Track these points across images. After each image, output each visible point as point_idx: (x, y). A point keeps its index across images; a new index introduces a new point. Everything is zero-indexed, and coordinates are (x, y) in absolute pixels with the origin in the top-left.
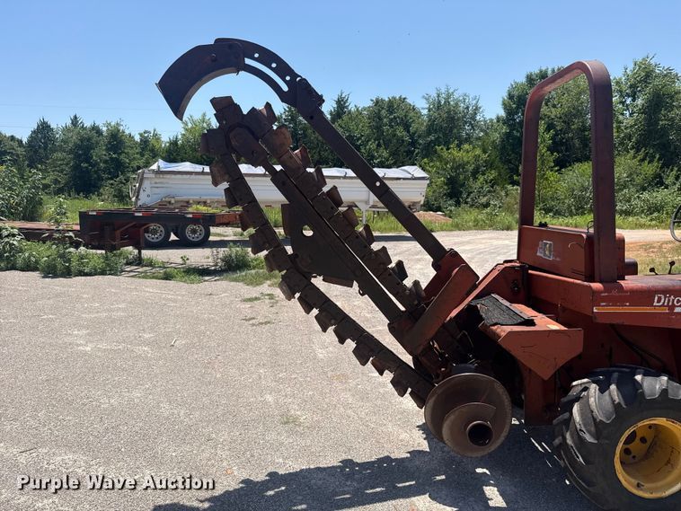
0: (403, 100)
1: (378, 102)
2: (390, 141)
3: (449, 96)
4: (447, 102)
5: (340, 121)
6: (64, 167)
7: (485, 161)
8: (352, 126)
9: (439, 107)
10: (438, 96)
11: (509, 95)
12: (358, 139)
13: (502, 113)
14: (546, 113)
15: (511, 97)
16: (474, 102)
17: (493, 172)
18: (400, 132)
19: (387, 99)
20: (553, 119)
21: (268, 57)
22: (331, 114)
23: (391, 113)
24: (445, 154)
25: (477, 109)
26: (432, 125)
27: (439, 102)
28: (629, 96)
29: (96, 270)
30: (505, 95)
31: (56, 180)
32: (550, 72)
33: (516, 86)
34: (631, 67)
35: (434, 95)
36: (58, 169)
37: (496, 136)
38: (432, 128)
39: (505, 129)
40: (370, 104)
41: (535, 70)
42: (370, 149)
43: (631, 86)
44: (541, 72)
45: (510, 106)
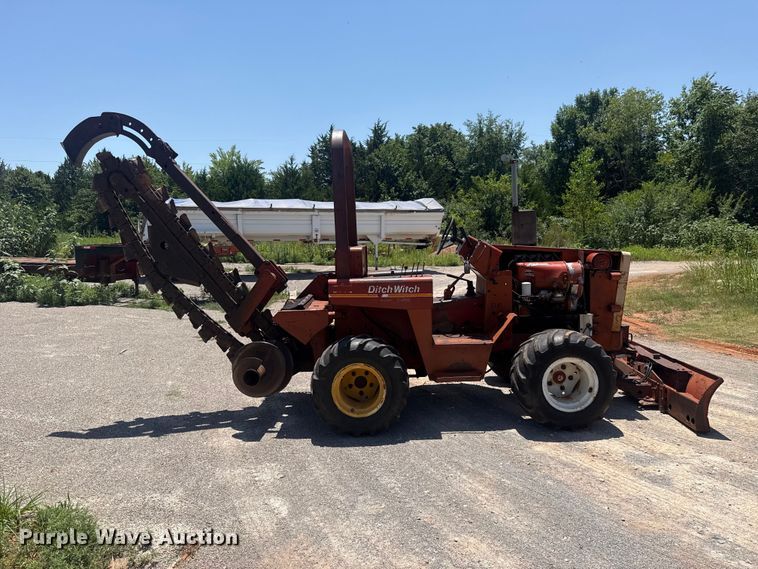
0: (448, 127)
1: (421, 130)
2: (431, 171)
3: (492, 122)
4: (489, 129)
5: (376, 151)
6: (88, 204)
7: (526, 192)
8: (389, 156)
9: (481, 134)
10: (480, 123)
11: (558, 119)
12: (396, 170)
13: (551, 139)
14: (595, 138)
15: (559, 121)
16: (517, 128)
17: (533, 203)
18: (443, 161)
19: (430, 127)
20: (603, 145)
21: (138, 125)
22: (367, 144)
23: (435, 141)
24: (481, 184)
25: (520, 136)
26: (474, 153)
27: (481, 129)
28: (688, 119)
29: (88, 300)
30: (553, 119)
31: (80, 217)
32: (601, 94)
33: (565, 110)
34: (690, 86)
35: (475, 121)
36: (82, 206)
37: (545, 164)
38: (473, 157)
39: (553, 157)
40: (413, 132)
41: (585, 92)
42: (408, 180)
43: (690, 107)
44: (592, 93)
45: (559, 131)
